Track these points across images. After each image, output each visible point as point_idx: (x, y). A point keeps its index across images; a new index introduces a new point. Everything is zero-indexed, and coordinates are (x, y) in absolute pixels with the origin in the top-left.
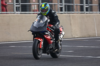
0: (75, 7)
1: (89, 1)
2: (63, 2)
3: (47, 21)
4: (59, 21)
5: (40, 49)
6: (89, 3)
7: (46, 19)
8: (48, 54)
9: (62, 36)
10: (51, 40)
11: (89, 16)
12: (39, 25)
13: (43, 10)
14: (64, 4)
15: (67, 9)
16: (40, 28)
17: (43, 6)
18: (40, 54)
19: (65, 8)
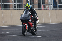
0: (23, 6)
1: (32, 2)
2: (16, 2)
6: (32, 3)
8: (30, 33)
12: (25, 16)
14: (16, 4)
15: (18, 7)
16: (26, 17)
17: (27, 5)
18: (26, 32)
19: (17, 6)
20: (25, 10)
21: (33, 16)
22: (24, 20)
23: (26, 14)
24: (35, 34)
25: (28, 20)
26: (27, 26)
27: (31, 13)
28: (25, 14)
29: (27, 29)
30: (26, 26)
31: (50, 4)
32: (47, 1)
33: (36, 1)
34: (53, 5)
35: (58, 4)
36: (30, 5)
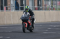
4: (34, 14)
5: (26, 28)
7: (28, 13)
13: (26, 9)
17: (26, 7)
24: (32, 31)
25: (27, 20)
29: (27, 27)
31: (12, 6)
32: (9, 3)
34: (15, 7)
35: (20, 6)
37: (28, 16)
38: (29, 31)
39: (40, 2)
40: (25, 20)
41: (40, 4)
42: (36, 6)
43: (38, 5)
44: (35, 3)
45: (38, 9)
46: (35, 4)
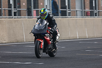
3: (46, 24)
5: (41, 49)
9: (58, 38)
10: (50, 41)
11: (17, 21)
16: (41, 30)
17: (42, 11)
18: (41, 53)
20: (38, 19)
21: (52, 27)
22: (38, 35)
23: (41, 25)
24: (53, 56)
25: (44, 34)
26: (43, 44)
27: (48, 24)
28: (39, 24)
30: (40, 43)
32: (41, 4)
33: (24, 4)
34: (52, 10)
35: (60, 9)
36: (47, 11)
37: (45, 27)
38: (47, 55)
39: (94, 1)
40: (40, 34)
41: (94, 6)
42: (88, 10)
43: (91, 7)
44: (86, 4)
45: (91, 14)
46: (86, 6)
